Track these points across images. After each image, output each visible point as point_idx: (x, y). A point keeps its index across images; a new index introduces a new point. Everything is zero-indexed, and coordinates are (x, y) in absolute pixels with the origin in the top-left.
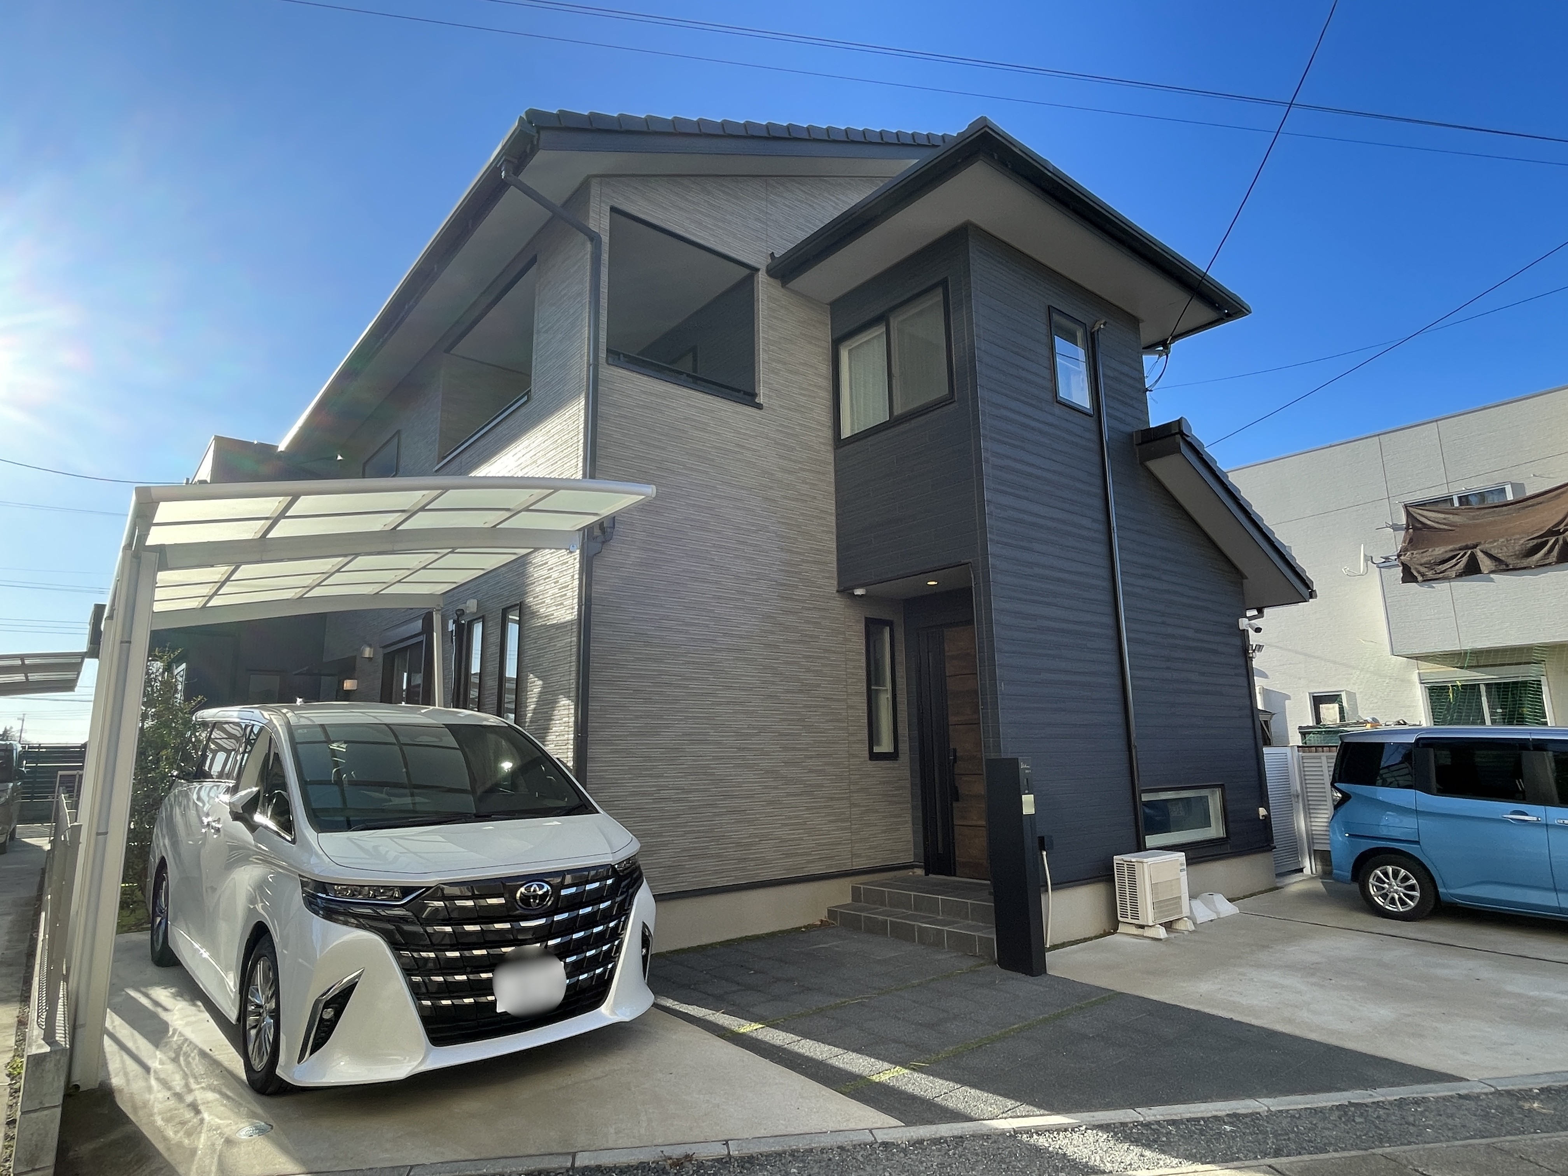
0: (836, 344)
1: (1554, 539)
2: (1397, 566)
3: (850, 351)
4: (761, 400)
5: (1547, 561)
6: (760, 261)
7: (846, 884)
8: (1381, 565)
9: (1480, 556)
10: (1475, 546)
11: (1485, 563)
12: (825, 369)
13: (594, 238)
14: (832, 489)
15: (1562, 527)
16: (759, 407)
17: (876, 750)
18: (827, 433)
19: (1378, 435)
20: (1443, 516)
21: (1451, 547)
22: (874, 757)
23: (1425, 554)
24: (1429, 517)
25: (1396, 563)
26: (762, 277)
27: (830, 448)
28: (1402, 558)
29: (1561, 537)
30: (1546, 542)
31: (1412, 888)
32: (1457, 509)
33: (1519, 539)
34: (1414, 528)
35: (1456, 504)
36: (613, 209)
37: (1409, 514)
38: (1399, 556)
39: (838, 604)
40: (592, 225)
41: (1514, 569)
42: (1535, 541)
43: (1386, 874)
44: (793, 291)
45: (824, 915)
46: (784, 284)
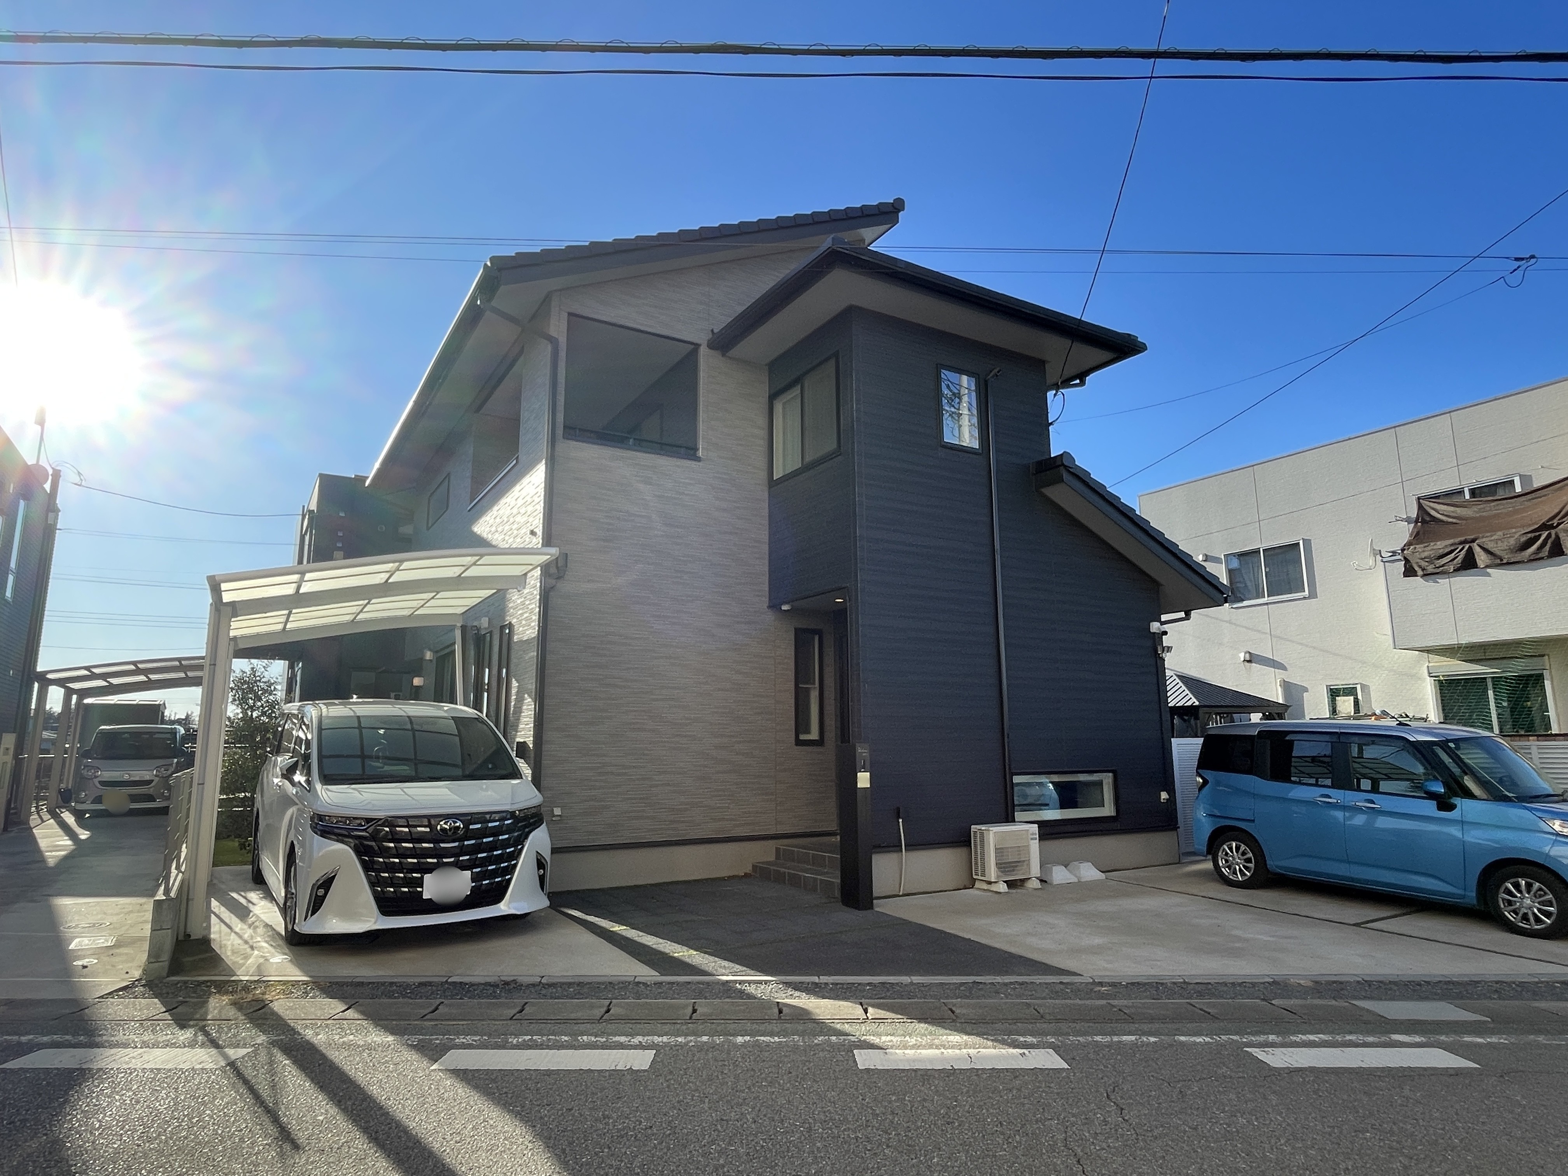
0: (773, 397)
1: (1547, 533)
2: (1400, 560)
3: (784, 404)
4: (700, 453)
5: (1540, 555)
6: (702, 338)
7: (772, 844)
8: (1385, 560)
9: (1477, 550)
10: (1473, 541)
11: (1481, 558)
12: (762, 421)
13: (553, 341)
14: (766, 522)
15: (1555, 522)
16: (698, 459)
17: (803, 737)
18: (763, 475)
19: (1395, 427)
20: (1452, 509)
21: (1451, 541)
22: (799, 743)
23: (1426, 549)
24: (1438, 511)
25: (1399, 557)
26: (703, 350)
27: (766, 489)
28: (1405, 552)
29: (1553, 532)
30: (1540, 536)
31: (1248, 860)
32: (1467, 501)
33: (1515, 533)
34: (1424, 522)
35: (1467, 496)
36: (570, 314)
37: (1420, 507)
38: (1403, 550)
39: (769, 617)
40: (553, 332)
41: (1508, 564)
42: (1529, 535)
43: (1231, 849)
44: (730, 358)
45: (749, 869)
46: (723, 355)
